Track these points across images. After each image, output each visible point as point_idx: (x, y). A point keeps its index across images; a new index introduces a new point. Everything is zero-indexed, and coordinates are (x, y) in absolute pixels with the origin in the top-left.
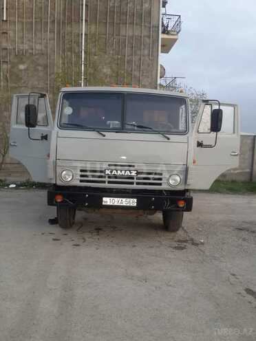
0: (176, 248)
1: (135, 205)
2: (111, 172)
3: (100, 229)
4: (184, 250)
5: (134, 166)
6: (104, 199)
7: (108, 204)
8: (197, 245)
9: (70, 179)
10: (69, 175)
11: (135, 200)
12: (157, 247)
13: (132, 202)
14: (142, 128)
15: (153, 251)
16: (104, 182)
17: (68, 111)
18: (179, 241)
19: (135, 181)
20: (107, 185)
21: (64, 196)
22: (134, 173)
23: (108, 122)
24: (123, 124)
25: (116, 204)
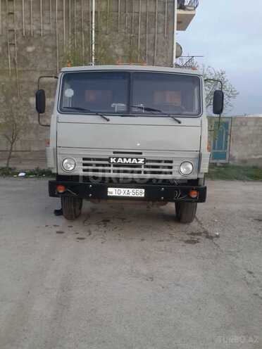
0: (188, 242)
1: (143, 195)
2: (116, 160)
3: (108, 221)
4: (197, 244)
5: (141, 153)
6: (110, 190)
7: (114, 194)
8: (211, 238)
9: (71, 169)
10: (70, 164)
11: (143, 190)
12: (168, 240)
13: (140, 193)
14: (150, 111)
15: (162, 245)
16: (110, 171)
17: (69, 93)
18: (192, 234)
19: (143, 169)
20: (112, 175)
21: (66, 186)
22: (141, 161)
23: (113, 105)
24: (129, 106)
25: (122, 195)
